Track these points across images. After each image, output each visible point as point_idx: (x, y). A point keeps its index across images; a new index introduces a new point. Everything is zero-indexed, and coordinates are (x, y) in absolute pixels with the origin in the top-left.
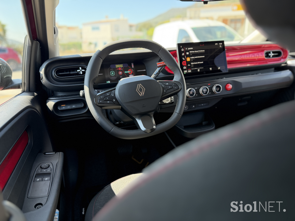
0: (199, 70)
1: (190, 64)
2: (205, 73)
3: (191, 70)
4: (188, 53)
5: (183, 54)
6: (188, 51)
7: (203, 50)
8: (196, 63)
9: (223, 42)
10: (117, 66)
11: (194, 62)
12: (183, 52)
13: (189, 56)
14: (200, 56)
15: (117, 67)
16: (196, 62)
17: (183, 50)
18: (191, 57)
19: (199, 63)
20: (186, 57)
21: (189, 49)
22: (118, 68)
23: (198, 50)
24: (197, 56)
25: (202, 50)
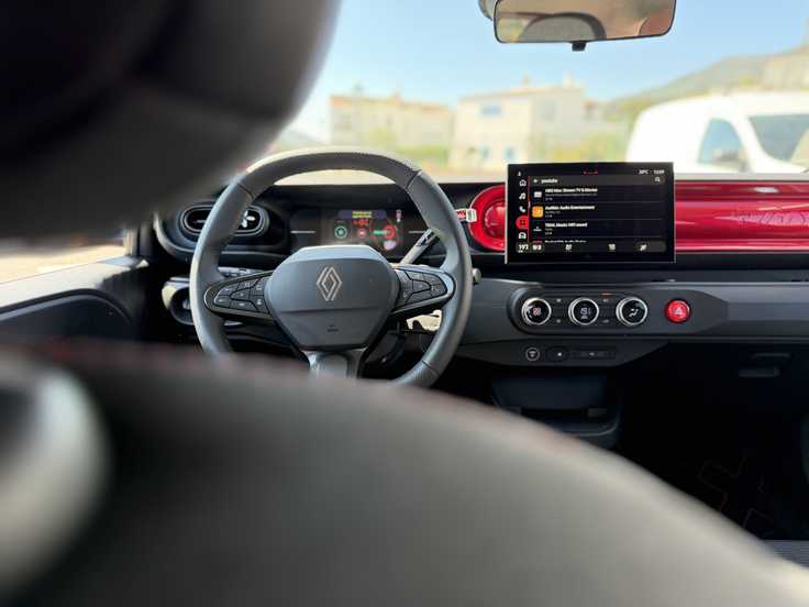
0: (568, 247)
1: (543, 227)
2: (588, 256)
3: (544, 244)
4: (538, 194)
5: (523, 196)
6: (542, 188)
7: (594, 187)
8: (564, 225)
9: (668, 167)
10: (357, 214)
11: (555, 223)
12: (524, 190)
13: (542, 202)
14: (578, 205)
15: (355, 217)
16: (561, 223)
17: (523, 184)
18: (549, 206)
19: (572, 225)
20: (532, 206)
21: (543, 181)
22: (358, 220)
23: (575, 188)
24: (569, 205)
25: (590, 187)
